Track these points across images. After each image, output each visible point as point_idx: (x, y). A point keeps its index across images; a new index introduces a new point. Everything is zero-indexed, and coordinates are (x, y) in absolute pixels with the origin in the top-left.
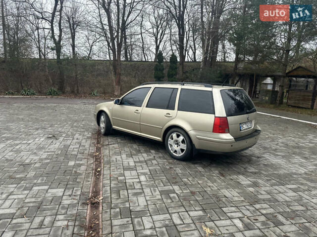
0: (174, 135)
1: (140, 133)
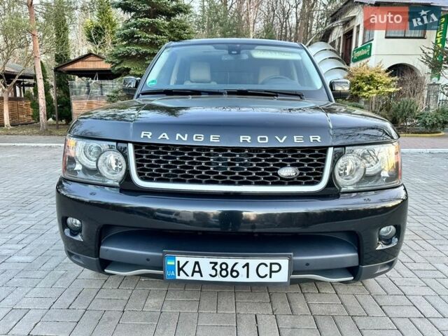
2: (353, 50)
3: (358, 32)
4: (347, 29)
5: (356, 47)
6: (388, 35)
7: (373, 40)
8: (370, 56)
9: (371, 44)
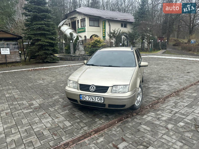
2: (77, 29)
3: (78, 23)
4: (72, 21)
5: (78, 28)
6: (91, 25)
7: (85, 26)
8: (85, 31)
9: (85, 28)
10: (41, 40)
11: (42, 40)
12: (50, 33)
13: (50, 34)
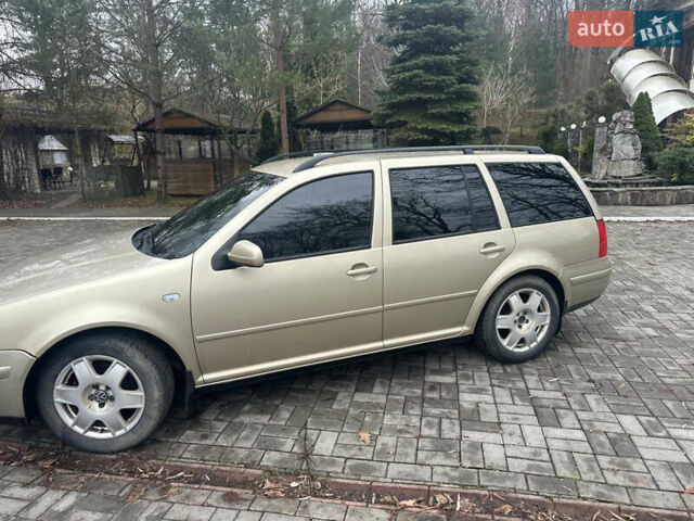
0: (515, 300)
1: (380, 344)
10: (405, 123)
11: (408, 126)
12: (443, 97)
13: (439, 101)
